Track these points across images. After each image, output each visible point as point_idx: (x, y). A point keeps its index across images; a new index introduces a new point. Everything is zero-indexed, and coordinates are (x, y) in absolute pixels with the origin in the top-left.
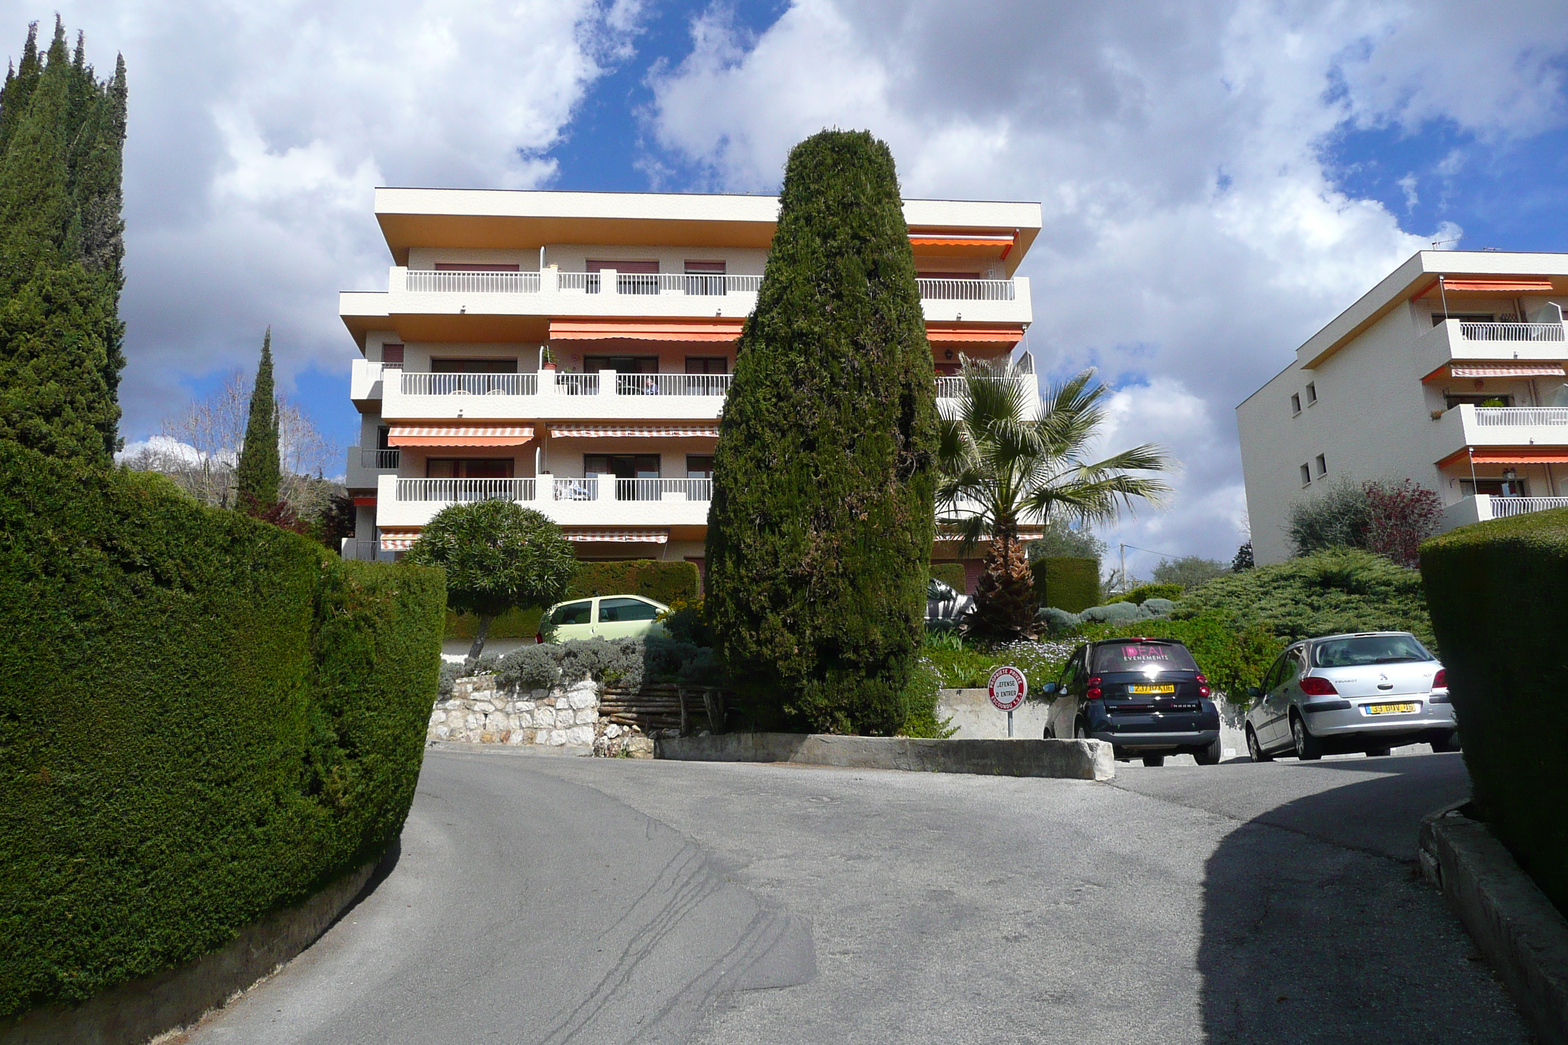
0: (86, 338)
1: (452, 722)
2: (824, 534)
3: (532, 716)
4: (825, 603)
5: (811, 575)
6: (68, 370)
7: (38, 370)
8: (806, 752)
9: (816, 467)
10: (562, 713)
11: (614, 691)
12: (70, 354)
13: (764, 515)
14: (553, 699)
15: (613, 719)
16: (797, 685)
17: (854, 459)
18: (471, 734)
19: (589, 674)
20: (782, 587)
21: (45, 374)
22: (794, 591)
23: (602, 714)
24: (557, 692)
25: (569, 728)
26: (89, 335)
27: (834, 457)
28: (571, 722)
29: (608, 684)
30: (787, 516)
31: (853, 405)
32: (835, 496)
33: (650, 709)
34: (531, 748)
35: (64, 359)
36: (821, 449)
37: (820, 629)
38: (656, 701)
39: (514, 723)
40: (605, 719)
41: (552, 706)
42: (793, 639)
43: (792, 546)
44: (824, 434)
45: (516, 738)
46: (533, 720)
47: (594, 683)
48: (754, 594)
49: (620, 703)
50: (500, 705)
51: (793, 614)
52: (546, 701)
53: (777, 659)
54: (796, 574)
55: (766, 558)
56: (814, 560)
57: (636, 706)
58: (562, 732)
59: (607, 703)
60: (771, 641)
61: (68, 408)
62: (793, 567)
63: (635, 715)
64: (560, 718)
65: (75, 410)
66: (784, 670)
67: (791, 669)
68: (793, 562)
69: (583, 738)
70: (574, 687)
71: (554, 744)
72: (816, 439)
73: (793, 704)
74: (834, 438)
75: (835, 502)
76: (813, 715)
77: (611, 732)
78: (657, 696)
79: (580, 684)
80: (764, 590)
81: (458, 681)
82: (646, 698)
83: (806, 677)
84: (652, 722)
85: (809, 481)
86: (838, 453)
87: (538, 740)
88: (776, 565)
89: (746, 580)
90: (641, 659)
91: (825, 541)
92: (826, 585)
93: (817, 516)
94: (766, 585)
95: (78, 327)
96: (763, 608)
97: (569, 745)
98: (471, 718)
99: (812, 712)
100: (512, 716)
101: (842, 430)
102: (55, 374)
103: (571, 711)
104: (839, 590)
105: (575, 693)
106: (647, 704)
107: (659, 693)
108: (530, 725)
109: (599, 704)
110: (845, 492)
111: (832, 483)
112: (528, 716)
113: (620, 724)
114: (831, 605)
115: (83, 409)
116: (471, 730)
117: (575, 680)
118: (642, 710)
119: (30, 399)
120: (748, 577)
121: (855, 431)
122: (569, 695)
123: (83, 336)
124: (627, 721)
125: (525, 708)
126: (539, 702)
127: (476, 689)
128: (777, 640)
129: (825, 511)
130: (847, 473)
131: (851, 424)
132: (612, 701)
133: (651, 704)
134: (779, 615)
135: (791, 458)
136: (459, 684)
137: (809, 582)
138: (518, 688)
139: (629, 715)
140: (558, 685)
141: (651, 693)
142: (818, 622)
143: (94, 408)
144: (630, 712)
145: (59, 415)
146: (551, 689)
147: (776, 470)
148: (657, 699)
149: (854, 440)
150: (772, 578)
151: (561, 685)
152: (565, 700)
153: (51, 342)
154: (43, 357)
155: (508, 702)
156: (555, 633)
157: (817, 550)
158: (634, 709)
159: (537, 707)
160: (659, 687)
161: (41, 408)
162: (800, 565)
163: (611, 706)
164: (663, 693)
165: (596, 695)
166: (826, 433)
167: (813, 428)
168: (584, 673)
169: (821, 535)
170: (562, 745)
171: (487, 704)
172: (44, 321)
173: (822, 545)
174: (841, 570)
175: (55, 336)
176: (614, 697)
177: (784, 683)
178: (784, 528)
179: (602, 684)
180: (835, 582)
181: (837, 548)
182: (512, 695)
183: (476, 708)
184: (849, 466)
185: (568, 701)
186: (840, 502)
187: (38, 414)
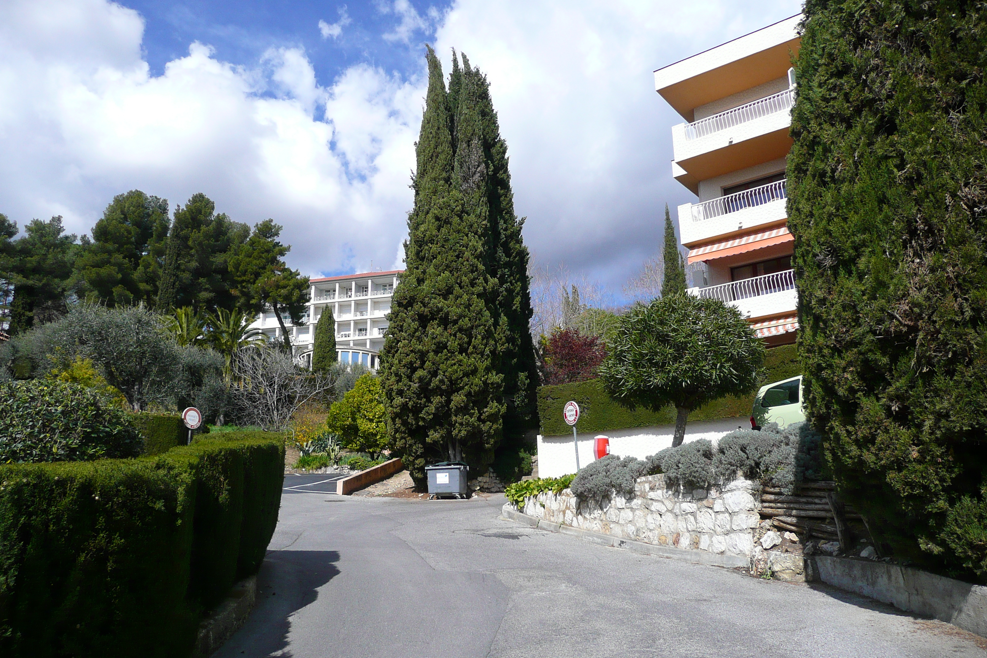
0: (465, 237)
1: (637, 521)
2: (929, 259)
3: (695, 518)
4: (951, 373)
5: (914, 329)
6: (455, 261)
7: (436, 267)
8: (972, 614)
9: (901, 155)
10: (720, 517)
11: (772, 490)
12: (455, 251)
13: (834, 252)
14: (711, 500)
15: (776, 523)
16: (929, 508)
17: (967, 122)
18: (651, 534)
19: (740, 473)
20: (870, 356)
21: (441, 268)
22: (894, 359)
23: (764, 517)
24: (713, 493)
25: (727, 534)
26: (467, 235)
27: (925, 130)
28: (728, 527)
29: (765, 484)
30: (864, 244)
31: (953, 36)
32: (939, 195)
33: (811, 513)
34: (696, 554)
35: (451, 255)
36: (904, 126)
37: (947, 416)
38: (816, 504)
39: (681, 525)
40: (767, 523)
41: (711, 508)
42: (905, 434)
43: (875, 290)
44: (905, 101)
45: (685, 542)
46: (696, 523)
47: (749, 482)
48: (838, 372)
49: (779, 505)
50: (669, 505)
51: (898, 397)
52: (705, 502)
53: (885, 469)
54: (887, 332)
55: (844, 314)
56: (915, 304)
57: (796, 509)
58: (721, 538)
59: (766, 504)
60: (871, 440)
61: (457, 287)
62: (880, 321)
63: (794, 520)
64: (718, 522)
65: (461, 288)
66: (898, 486)
67: (912, 485)
68: (879, 314)
69: (741, 547)
70: (728, 487)
71: (716, 551)
72: (894, 112)
73: (932, 538)
74: (924, 100)
75: (939, 204)
76: (969, 558)
77: (765, 541)
78: (817, 497)
79: (732, 485)
80: (850, 364)
81: (638, 480)
82: (804, 500)
83: (943, 496)
84: (811, 530)
85: (892, 183)
86: (933, 122)
87: (703, 545)
88: (857, 322)
89: (826, 351)
90: (794, 452)
91: (933, 270)
92: (945, 343)
93: (913, 233)
94: (849, 355)
95: (459, 232)
96: (852, 391)
97: (728, 553)
98: (650, 518)
99: (965, 552)
100: (680, 518)
101: (936, 84)
102: (447, 266)
103: (727, 515)
104: (971, 348)
105: (729, 494)
106: (807, 507)
107: (818, 493)
108: (694, 528)
109: (759, 505)
110: (957, 181)
111: (930, 173)
112: (692, 518)
113: (780, 529)
114: (962, 374)
115: (467, 286)
116: (651, 530)
117: (728, 480)
118: (803, 513)
119: (433, 287)
120: (828, 346)
121: (961, 77)
122: (725, 496)
123: (463, 236)
124: (789, 527)
125: (689, 510)
126: (700, 503)
127: (652, 489)
128: (879, 439)
129: (926, 221)
130: (955, 148)
131: (953, 68)
132: (770, 502)
133: (810, 506)
134: (878, 399)
135: (861, 156)
136: (639, 483)
137: (913, 343)
138: (682, 488)
139: (789, 520)
140: (715, 485)
141: (810, 493)
142: (942, 405)
143: (476, 284)
144: (790, 516)
145: (452, 293)
146: (708, 489)
147: (843, 181)
148: (817, 501)
149: (962, 92)
150: (854, 344)
151: (717, 485)
152: (721, 501)
153: (443, 246)
154: (439, 257)
155: (676, 502)
156: (766, 416)
157: (920, 289)
158: (794, 512)
159: (699, 509)
160: (816, 485)
161: (440, 291)
162: (892, 317)
163: (771, 508)
164: (822, 494)
165: (753, 495)
166: (909, 97)
167: (889, 97)
168: (734, 472)
169: (926, 261)
170: (722, 553)
171: (660, 504)
172: (438, 234)
173: (928, 279)
174: (968, 313)
175: (445, 241)
176: (772, 497)
177: (907, 505)
178: (862, 262)
179: (757, 482)
180: (960, 336)
181: (957, 277)
182: (679, 495)
183: (653, 508)
184: (958, 137)
185: (724, 504)
186: (948, 200)
187: (439, 295)
